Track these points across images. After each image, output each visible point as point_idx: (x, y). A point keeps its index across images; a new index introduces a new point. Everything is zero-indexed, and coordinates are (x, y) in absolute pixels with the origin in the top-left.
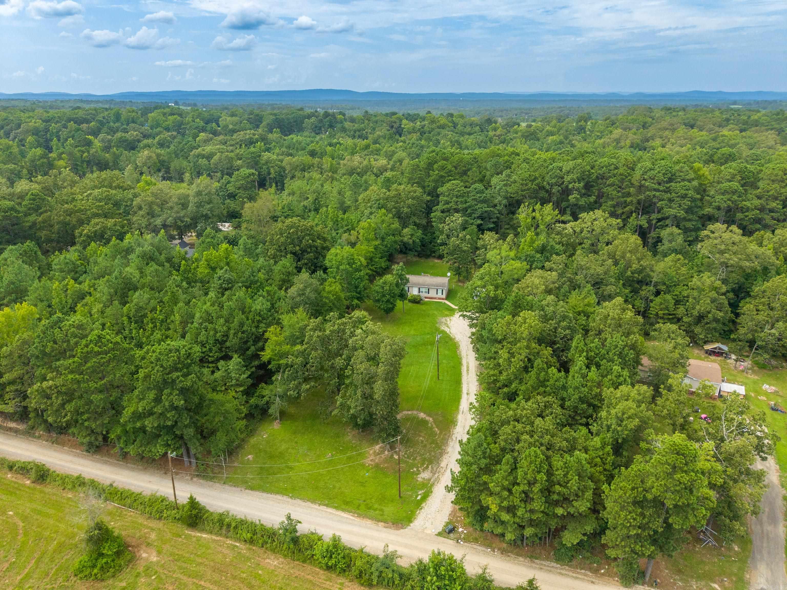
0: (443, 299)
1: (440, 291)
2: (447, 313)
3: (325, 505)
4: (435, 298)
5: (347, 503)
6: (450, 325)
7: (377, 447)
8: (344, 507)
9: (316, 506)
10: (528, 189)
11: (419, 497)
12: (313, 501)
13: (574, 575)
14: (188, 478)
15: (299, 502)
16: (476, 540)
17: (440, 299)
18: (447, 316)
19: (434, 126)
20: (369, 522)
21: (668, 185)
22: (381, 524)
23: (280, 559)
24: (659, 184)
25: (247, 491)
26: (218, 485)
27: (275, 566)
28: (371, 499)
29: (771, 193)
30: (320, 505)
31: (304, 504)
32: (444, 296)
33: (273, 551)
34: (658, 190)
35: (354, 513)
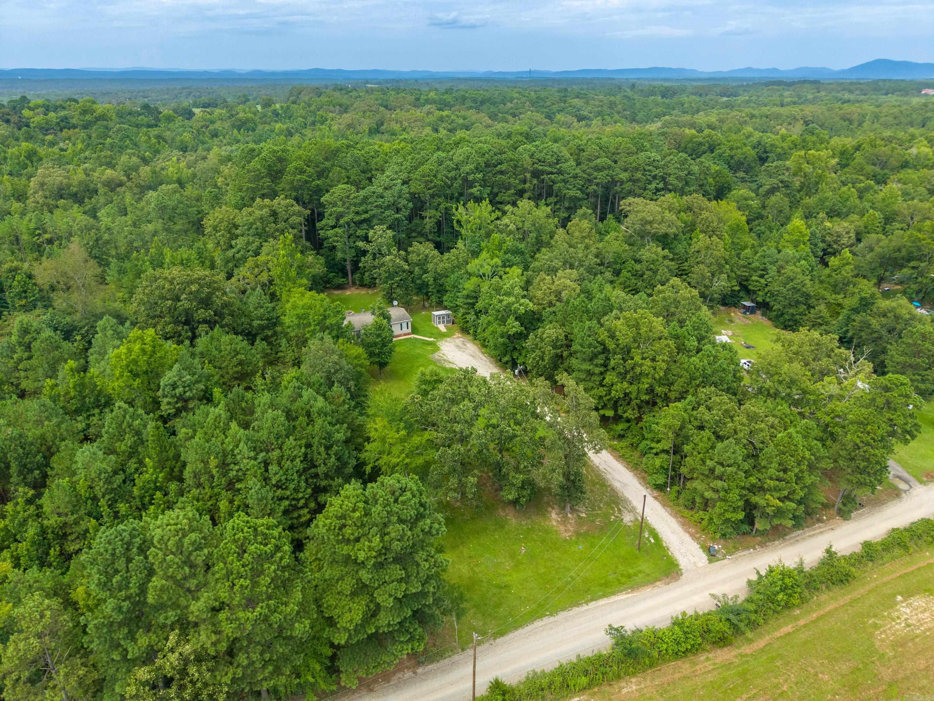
0: (409, 334)
1: (404, 325)
2: (429, 348)
3: (592, 600)
4: (400, 336)
5: (606, 584)
6: (451, 360)
7: (554, 515)
8: (609, 590)
9: (585, 607)
11: (653, 541)
12: (578, 604)
14: (408, 674)
15: (562, 615)
16: (736, 549)
17: (405, 335)
18: (434, 352)
20: (648, 590)
22: (658, 583)
23: (634, 680)
25: (498, 640)
26: (456, 657)
27: (636, 690)
28: (617, 567)
30: (587, 603)
31: (571, 613)
32: (410, 330)
33: (619, 677)
34: (549, 173)
35: (625, 589)
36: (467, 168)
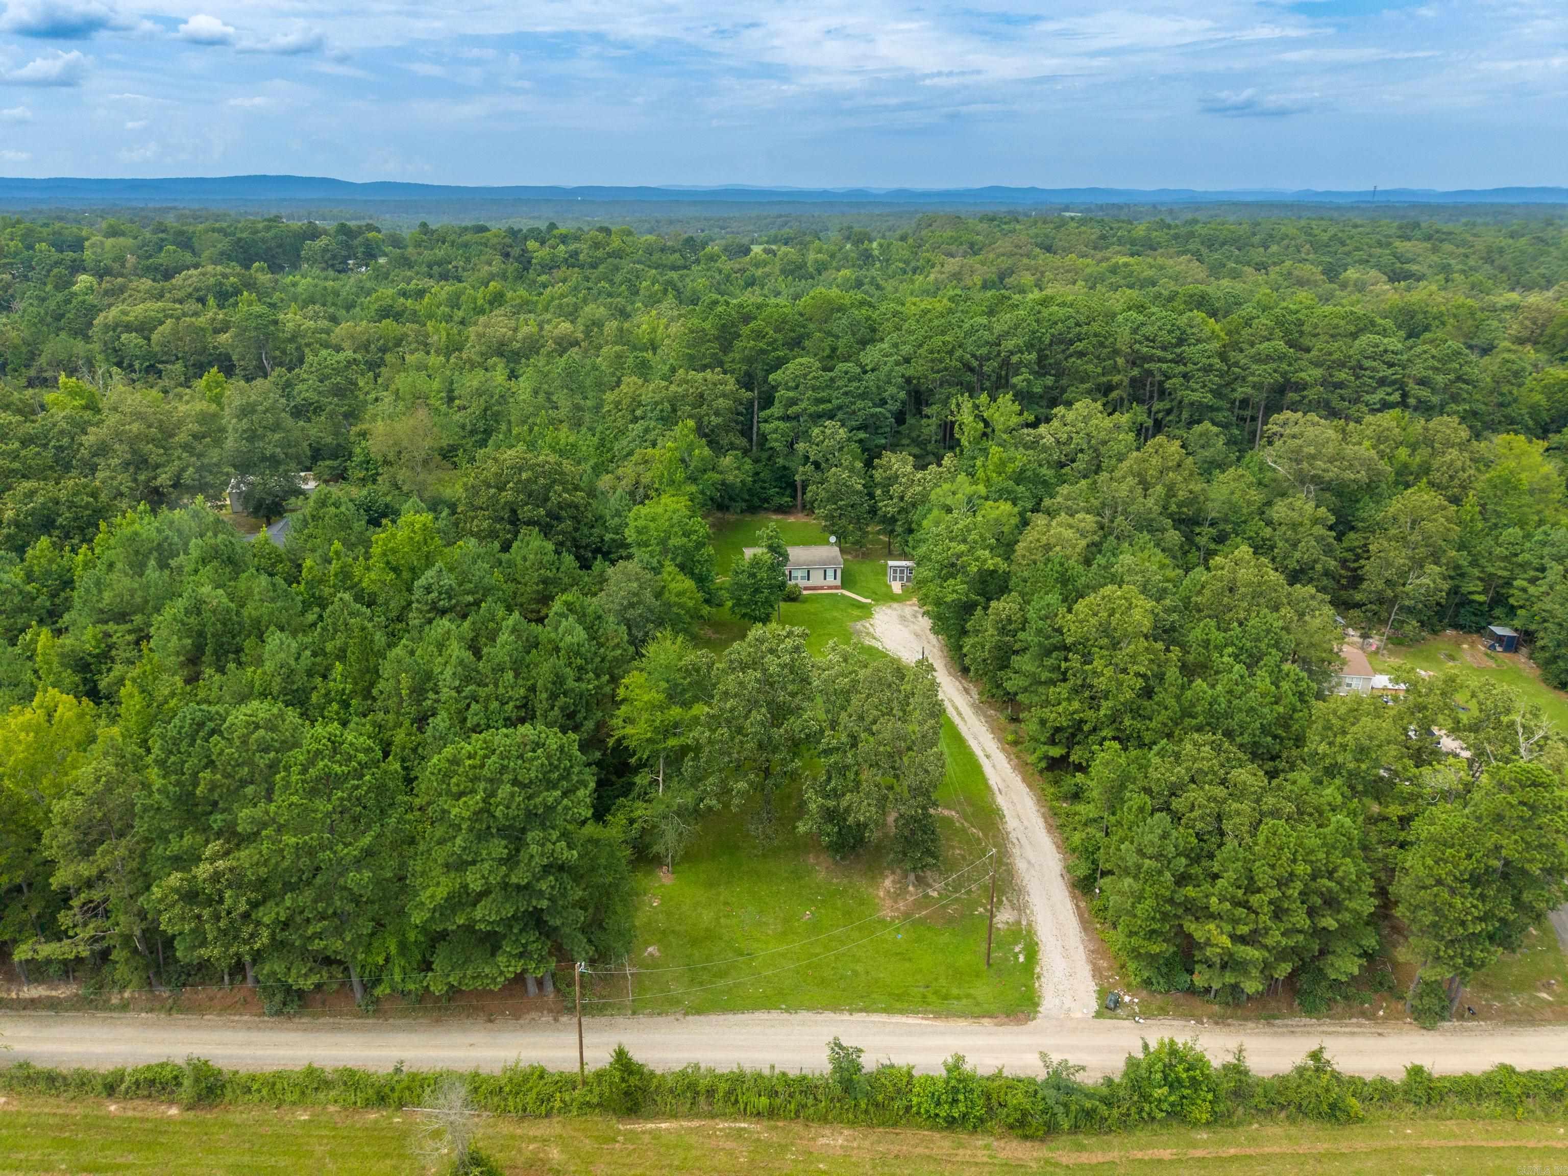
0: (836, 588)
1: (830, 573)
2: (856, 612)
3: (861, 1010)
4: (822, 588)
5: (899, 998)
6: (877, 635)
7: (888, 883)
8: (898, 1005)
9: (846, 1016)
10: (946, 369)
11: (1021, 959)
12: (836, 1009)
13: (1347, 1030)
14: (547, 1018)
15: (804, 1015)
16: (1163, 1011)
17: (830, 588)
18: (860, 618)
19: (600, 253)
20: (962, 1023)
21: (1178, 350)
22: (986, 1021)
23: (846, 1132)
24: (1164, 348)
25: (690, 1018)
26: (620, 1020)
27: (841, 1147)
28: (936, 979)
29: (1335, 357)
30: (851, 1012)
31: (819, 1017)
32: (838, 582)
33: (824, 1119)
34: (1160, 360)
35: (925, 1012)
36: (1009, 344)
